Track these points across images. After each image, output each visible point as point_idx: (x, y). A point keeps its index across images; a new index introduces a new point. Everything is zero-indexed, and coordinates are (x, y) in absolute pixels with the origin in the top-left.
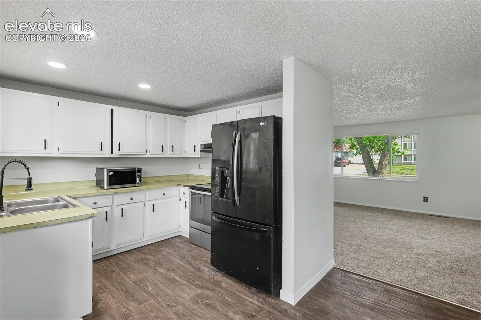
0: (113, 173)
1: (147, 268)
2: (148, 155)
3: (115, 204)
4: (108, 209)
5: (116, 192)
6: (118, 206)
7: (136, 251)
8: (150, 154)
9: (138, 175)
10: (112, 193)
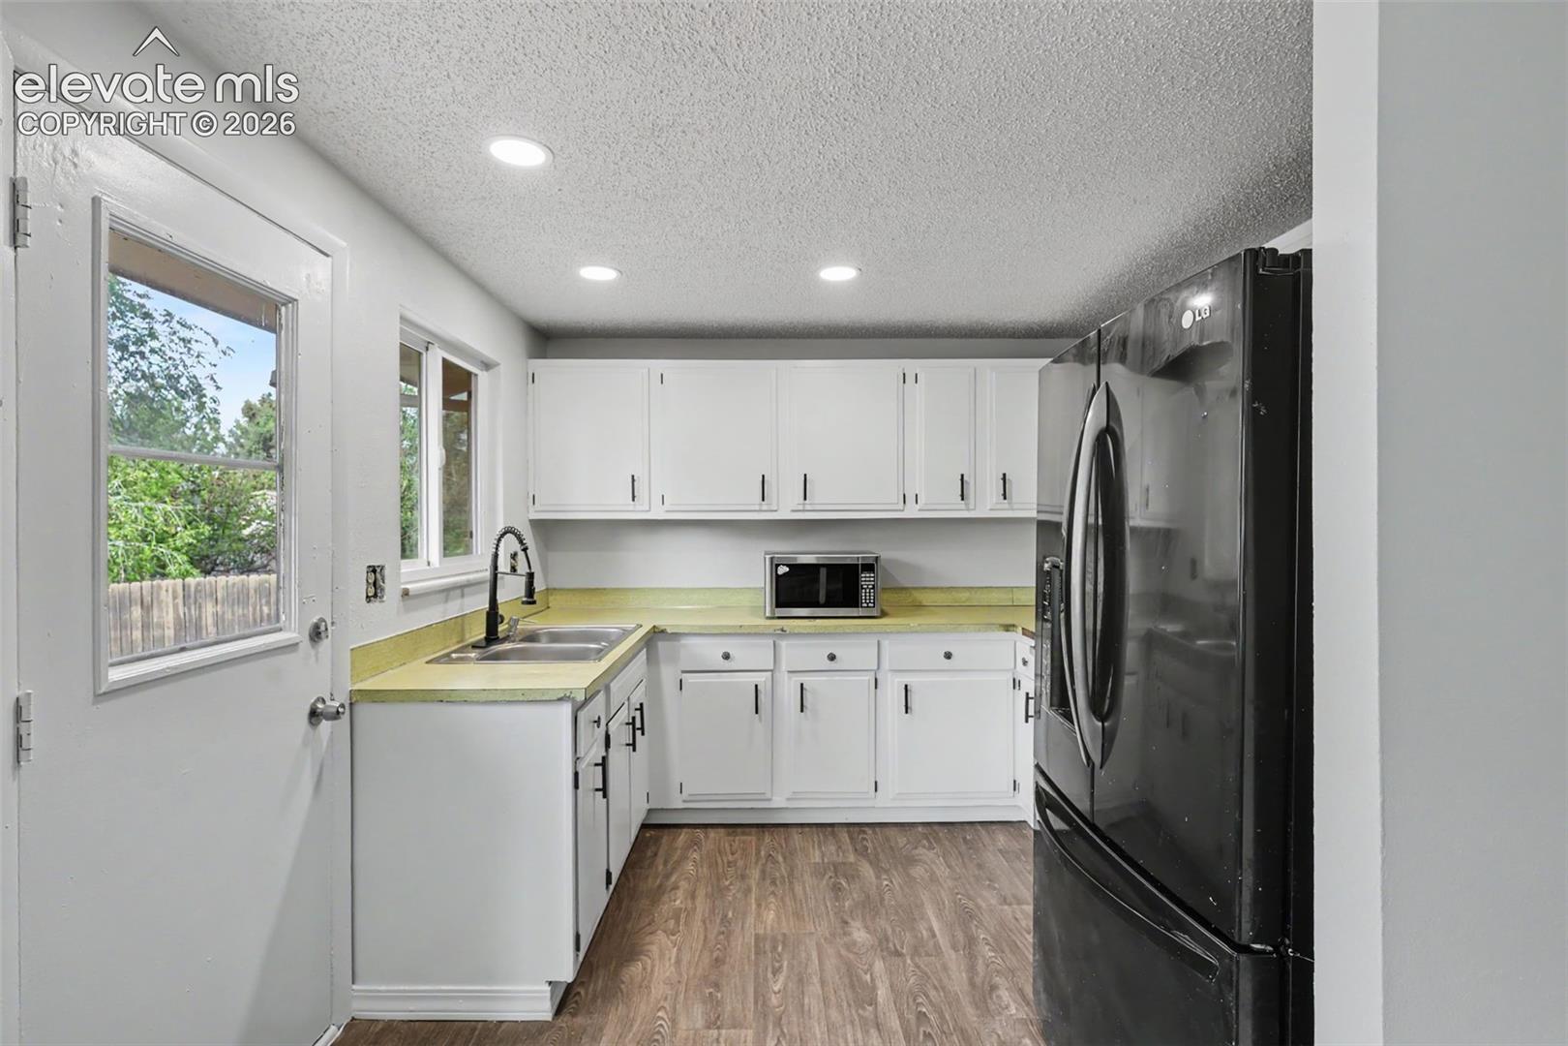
0: (787, 569)
1: (828, 904)
2: (912, 512)
3: (784, 667)
4: (763, 679)
5: (782, 630)
6: (791, 675)
7: (846, 835)
8: (918, 507)
9: (866, 579)
10: (771, 631)
